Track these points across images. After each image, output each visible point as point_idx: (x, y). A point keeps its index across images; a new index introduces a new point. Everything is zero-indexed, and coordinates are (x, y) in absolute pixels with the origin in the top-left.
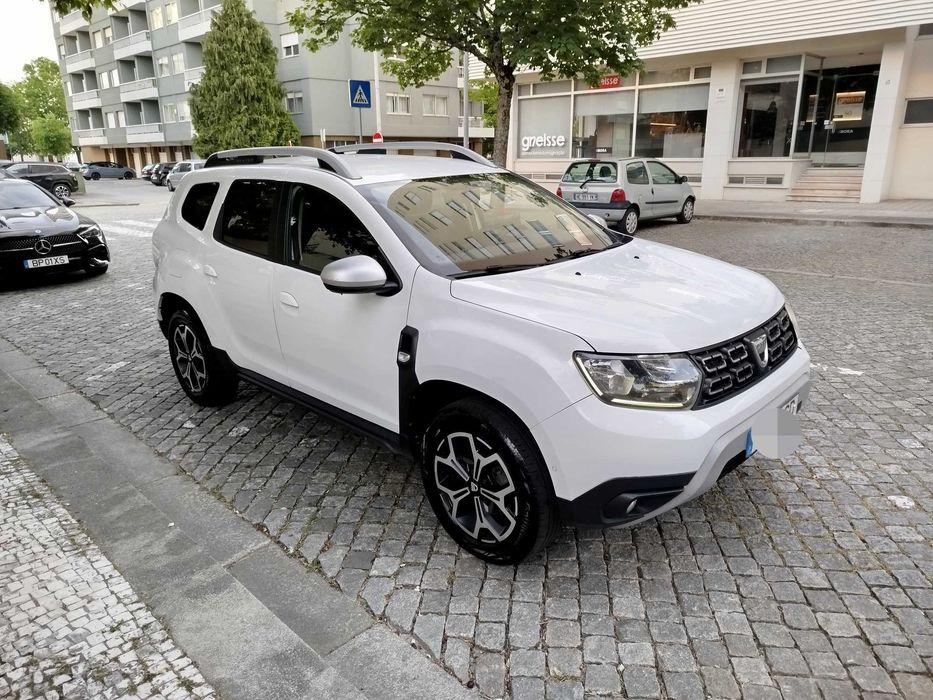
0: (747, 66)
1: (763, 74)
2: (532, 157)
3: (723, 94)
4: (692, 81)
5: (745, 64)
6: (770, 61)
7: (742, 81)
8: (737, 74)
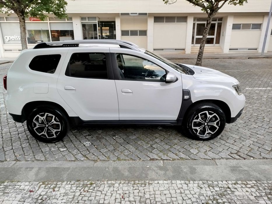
0: (82, 19)
1: (87, 21)
2: (10, 43)
3: (77, 26)
4: (67, 21)
5: (82, 18)
6: (88, 18)
7: (82, 23)
8: (80, 20)
